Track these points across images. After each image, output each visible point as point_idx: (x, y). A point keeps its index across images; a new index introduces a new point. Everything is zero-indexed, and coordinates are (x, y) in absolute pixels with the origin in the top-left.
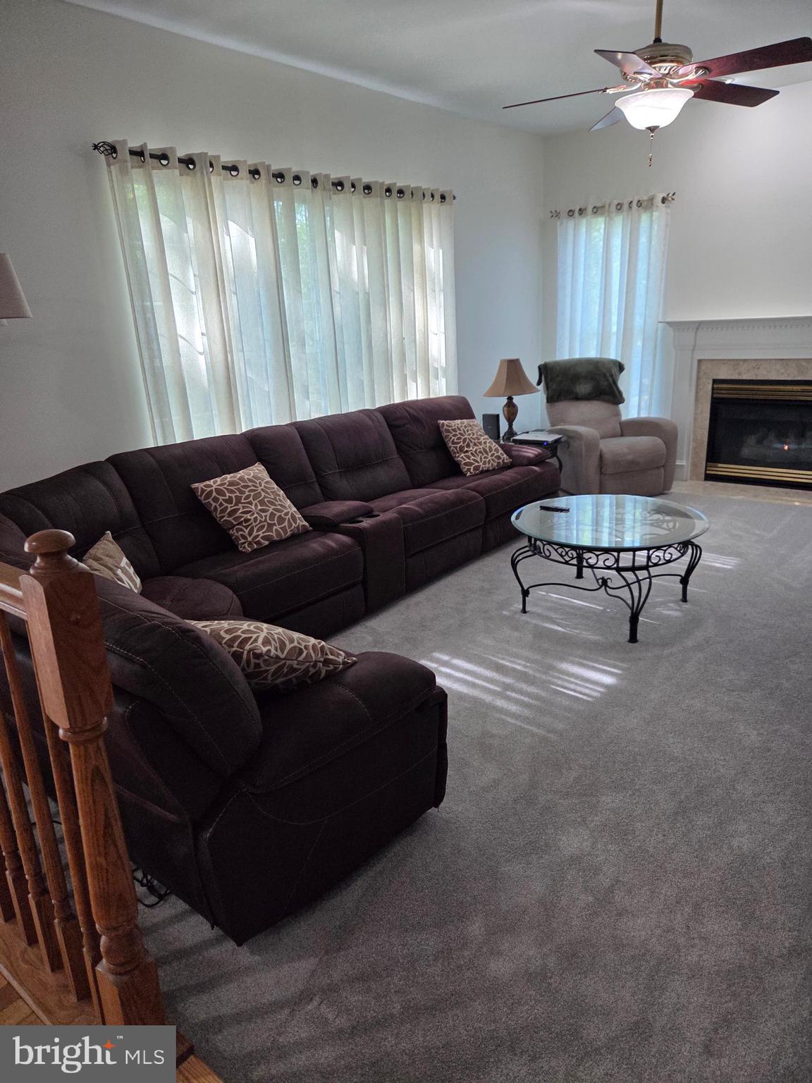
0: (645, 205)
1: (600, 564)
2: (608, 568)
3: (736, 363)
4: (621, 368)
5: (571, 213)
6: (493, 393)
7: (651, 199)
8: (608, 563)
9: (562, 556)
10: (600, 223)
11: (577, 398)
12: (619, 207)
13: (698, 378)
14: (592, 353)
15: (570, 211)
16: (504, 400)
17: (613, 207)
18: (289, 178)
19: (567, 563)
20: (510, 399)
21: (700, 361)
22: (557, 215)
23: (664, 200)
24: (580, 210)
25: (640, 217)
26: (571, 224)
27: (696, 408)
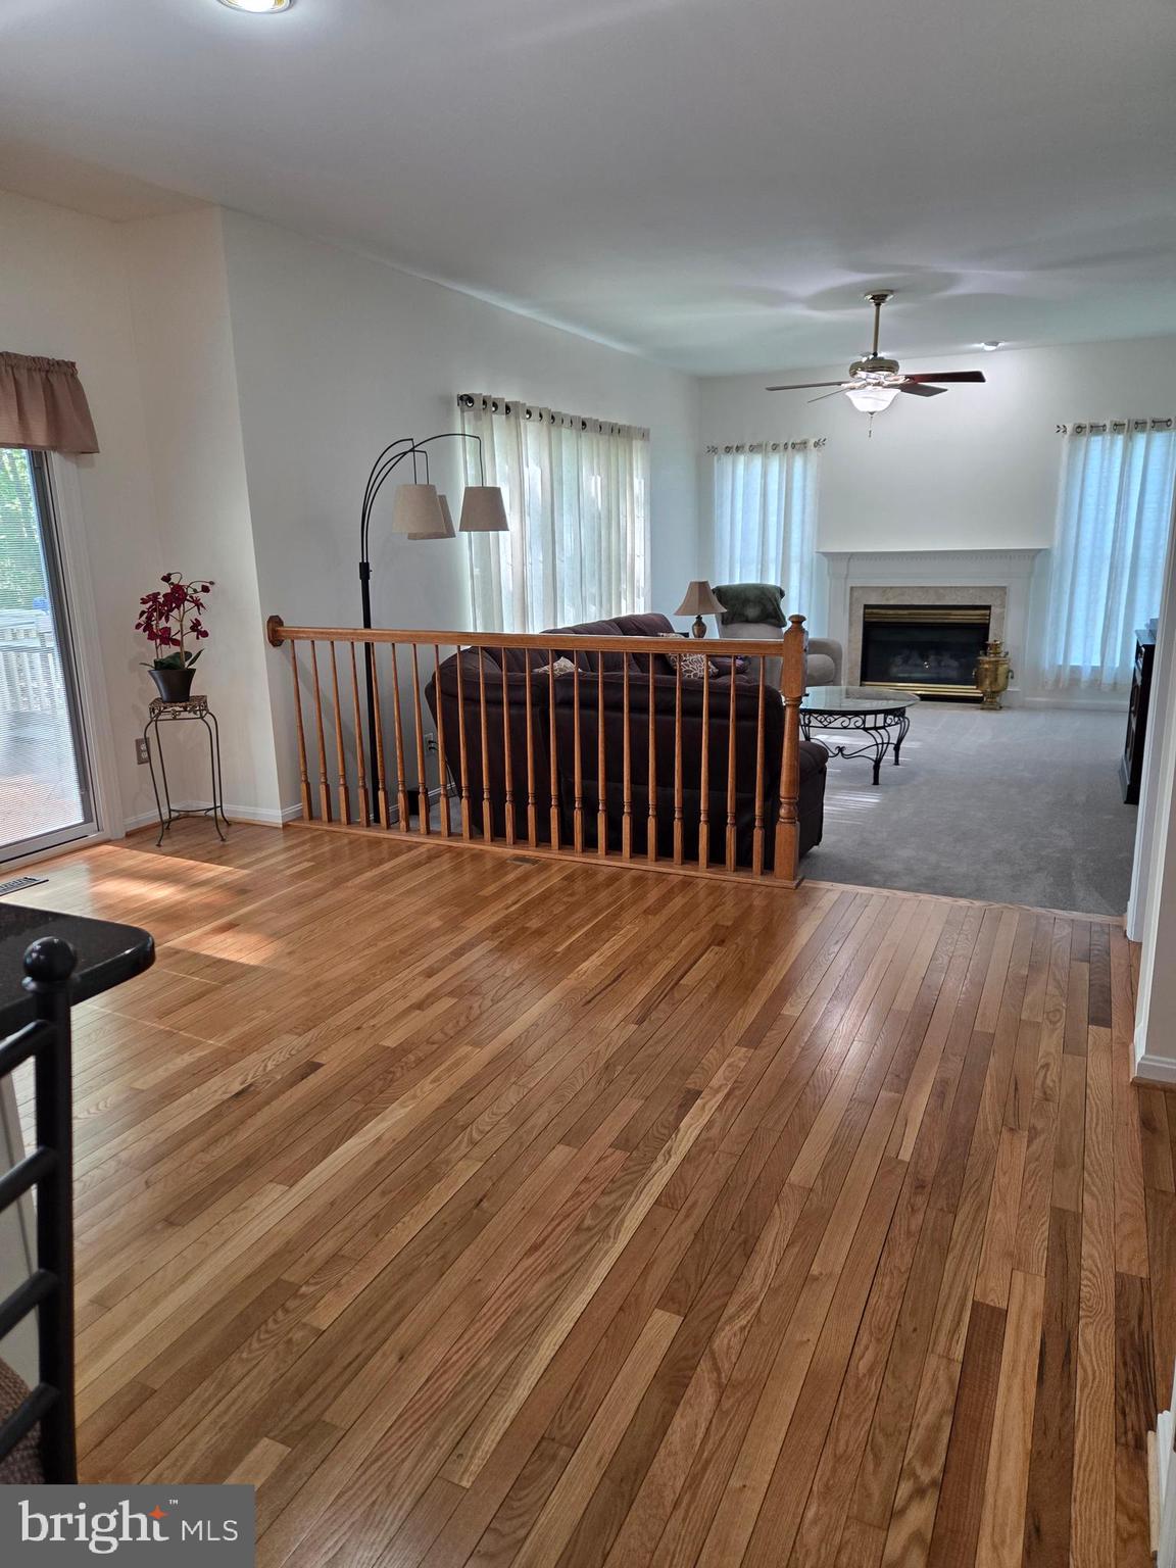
0: (801, 446)
1: (852, 726)
2: (858, 728)
3: (885, 590)
4: (782, 594)
5: (728, 450)
6: (683, 611)
7: (804, 443)
8: (858, 724)
9: (820, 722)
10: (742, 459)
11: (748, 621)
12: (775, 447)
13: (851, 604)
14: (752, 579)
15: (727, 447)
16: (693, 619)
17: (770, 448)
19: (825, 727)
20: (699, 618)
21: (852, 588)
22: (714, 450)
23: (816, 444)
24: (737, 447)
25: (793, 457)
26: (727, 459)
27: (850, 631)
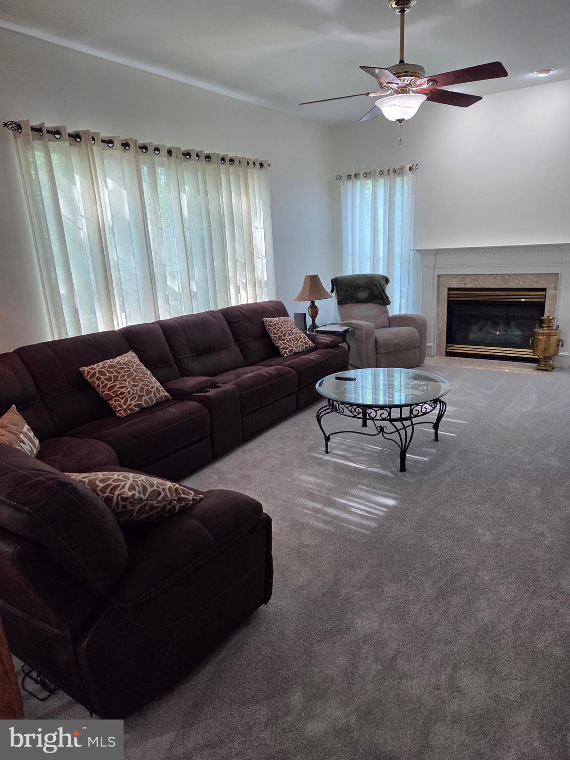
0: (398, 171)
1: (378, 417)
2: (384, 419)
3: (463, 277)
4: (387, 281)
5: (349, 177)
6: (301, 298)
7: (402, 168)
8: (384, 416)
9: (352, 412)
10: (369, 183)
11: (359, 301)
12: (381, 173)
13: (438, 287)
14: (367, 271)
15: (349, 175)
16: (309, 304)
17: (377, 173)
18: (151, 150)
19: (355, 417)
20: (313, 302)
21: (439, 276)
22: (339, 178)
23: (410, 169)
24: (355, 174)
25: (395, 179)
26: (350, 183)
27: (438, 308)
